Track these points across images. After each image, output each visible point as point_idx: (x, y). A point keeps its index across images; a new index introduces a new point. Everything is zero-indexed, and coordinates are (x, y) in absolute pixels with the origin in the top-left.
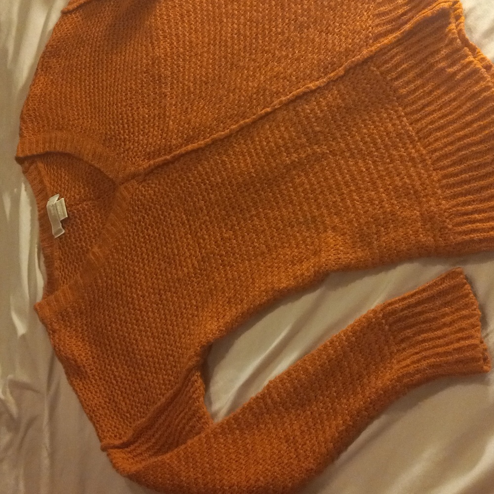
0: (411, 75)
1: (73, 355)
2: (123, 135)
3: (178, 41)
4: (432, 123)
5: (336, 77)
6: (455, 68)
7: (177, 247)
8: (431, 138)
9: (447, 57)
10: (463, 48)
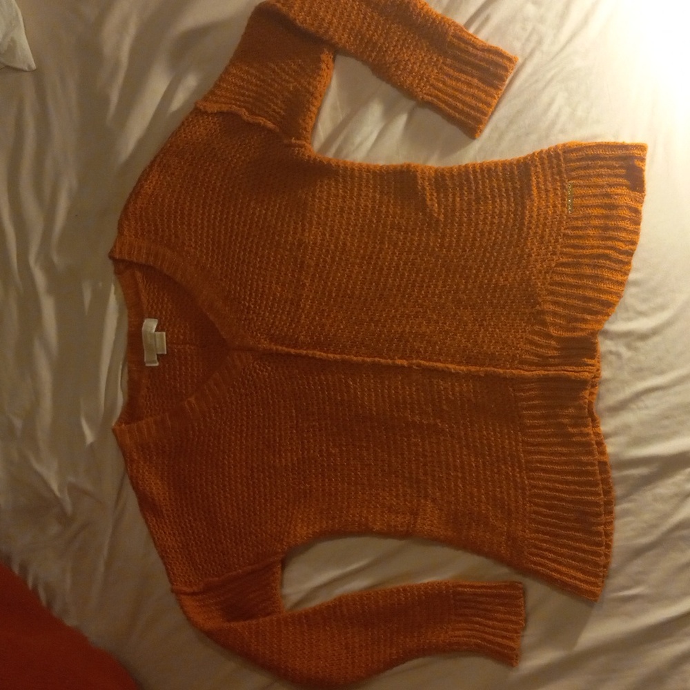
0: (538, 413)
1: (151, 493)
2: (249, 302)
3: (331, 235)
4: (541, 462)
5: (476, 374)
6: (575, 430)
7: (280, 436)
8: (536, 474)
9: (572, 417)
10: (587, 417)
